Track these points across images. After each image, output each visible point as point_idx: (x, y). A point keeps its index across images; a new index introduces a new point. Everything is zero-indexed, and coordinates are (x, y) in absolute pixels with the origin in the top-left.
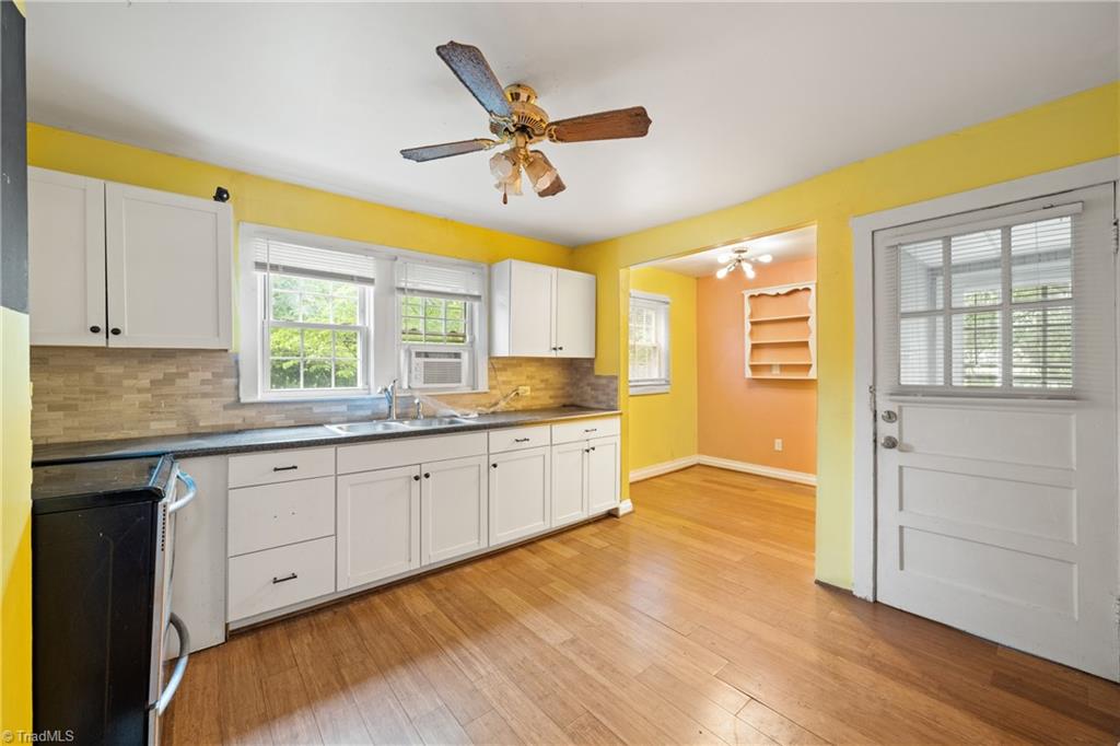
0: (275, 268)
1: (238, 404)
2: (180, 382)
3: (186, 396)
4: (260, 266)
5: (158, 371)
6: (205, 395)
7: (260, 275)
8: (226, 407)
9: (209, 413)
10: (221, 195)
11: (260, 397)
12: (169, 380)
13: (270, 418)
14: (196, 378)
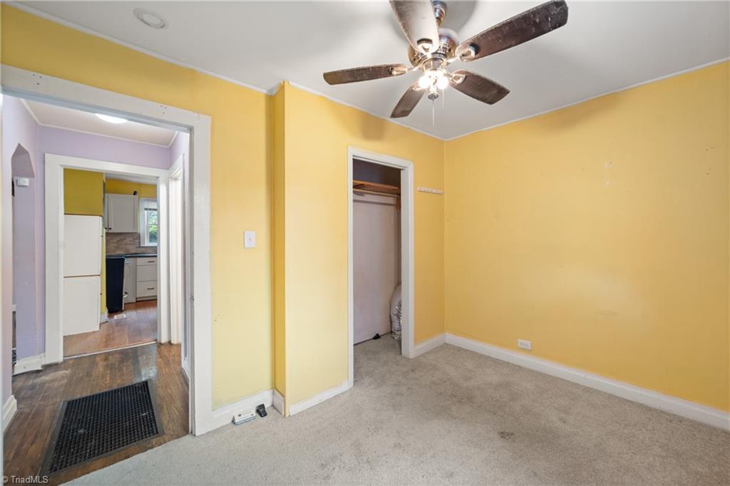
0: (150, 209)
1: (140, 247)
2: (124, 241)
3: (126, 245)
4: (146, 209)
5: (118, 238)
6: (131, 244)
7: (146, 212)
8: (137, 248)
9: (133, 250)
10: (135, 193)
11: (146, 245)
12: (122, 240)
13: (149, 251)
14: (129, 240)
